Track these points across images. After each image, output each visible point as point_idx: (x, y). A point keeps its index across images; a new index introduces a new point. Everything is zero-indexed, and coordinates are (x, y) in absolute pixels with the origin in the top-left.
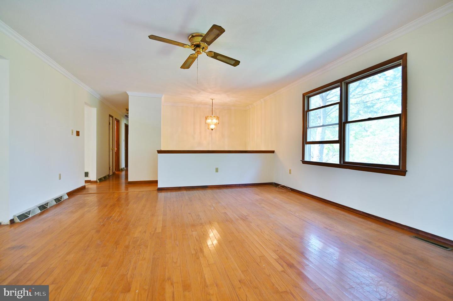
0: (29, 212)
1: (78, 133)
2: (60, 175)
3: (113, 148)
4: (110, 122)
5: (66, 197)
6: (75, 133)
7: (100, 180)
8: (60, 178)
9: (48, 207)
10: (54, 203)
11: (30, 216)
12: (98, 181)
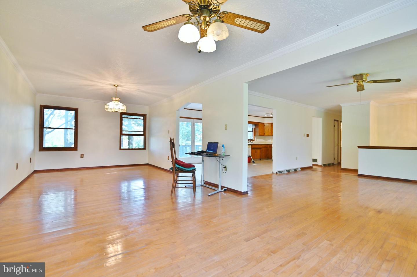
0: (282, 171)
1: (308, 135)
2: (297, 157)
3: (338, 143)
4: (335, 125)
5: (300, 169)
6: (306, 135)
7: (325, 165)
8: (297, 159)
9: (290, 172)
10: (293, 171)
11: (283, 173)
12: (323, 166)
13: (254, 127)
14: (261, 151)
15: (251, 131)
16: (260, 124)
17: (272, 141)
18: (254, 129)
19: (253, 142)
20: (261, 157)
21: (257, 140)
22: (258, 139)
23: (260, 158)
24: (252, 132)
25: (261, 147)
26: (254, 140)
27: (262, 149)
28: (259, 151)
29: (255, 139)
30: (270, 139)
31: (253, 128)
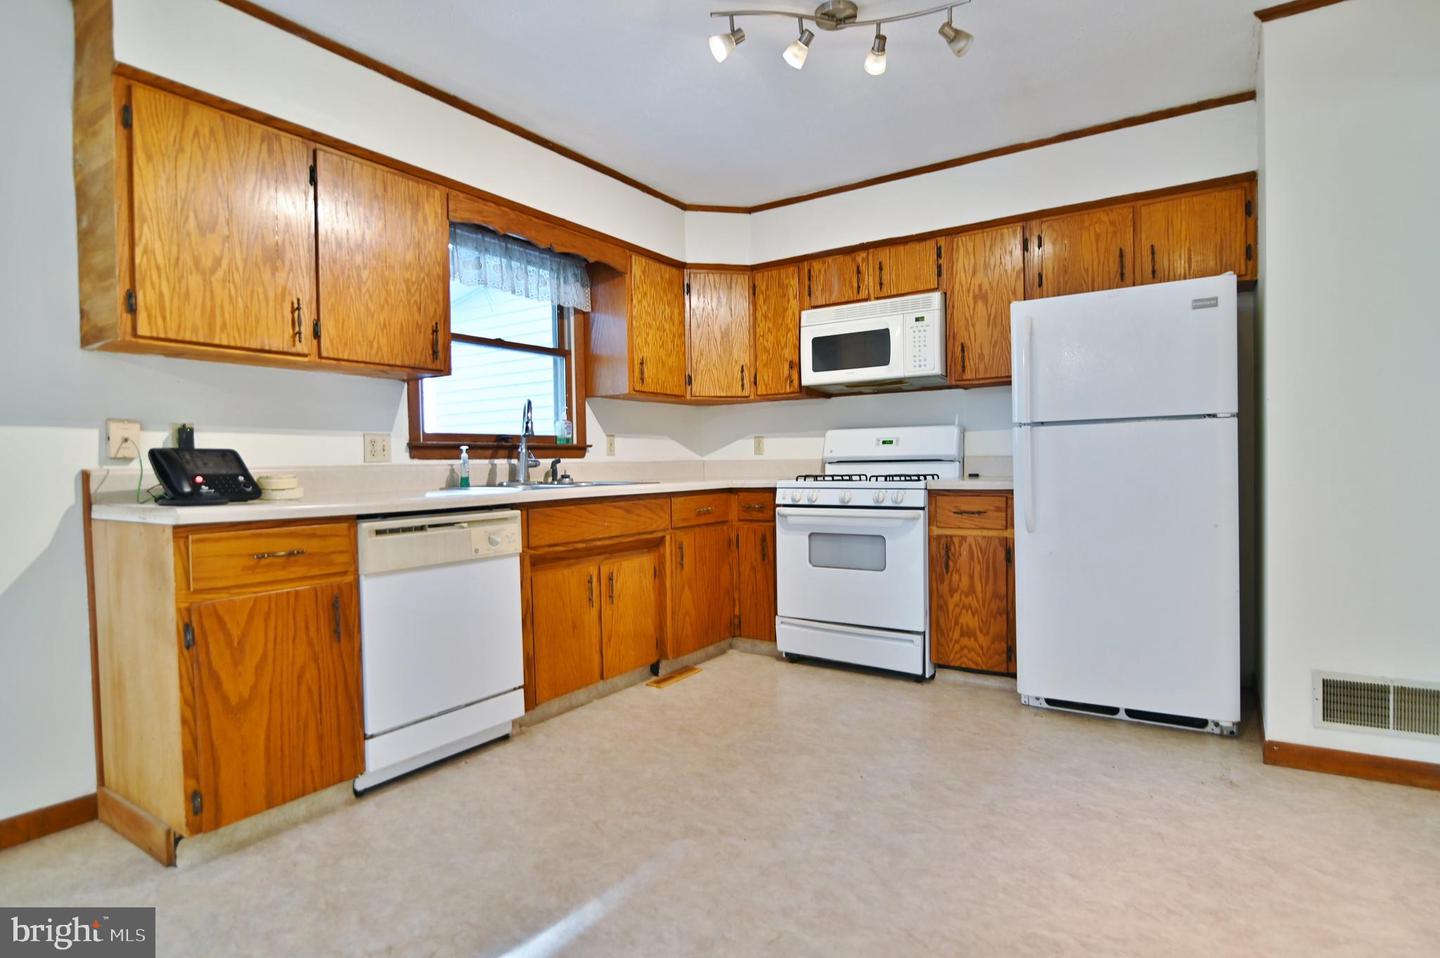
13: (575, 296)
14: (658, 573)
15: (549, 342)
16: (637, 266)
17: (758, 449)
18: (571, 322)
19: (567, 465)
20: (660, 643)
21: (618, 441)
22: (629, 431)
23: (654, 660)
24: (559, 351)
25: (653, 522)
26: (580, 449)
27: (668, 549)
28: (632, 574)
29: (595, 432)
30: (738, 438)
31: (561, 312)
